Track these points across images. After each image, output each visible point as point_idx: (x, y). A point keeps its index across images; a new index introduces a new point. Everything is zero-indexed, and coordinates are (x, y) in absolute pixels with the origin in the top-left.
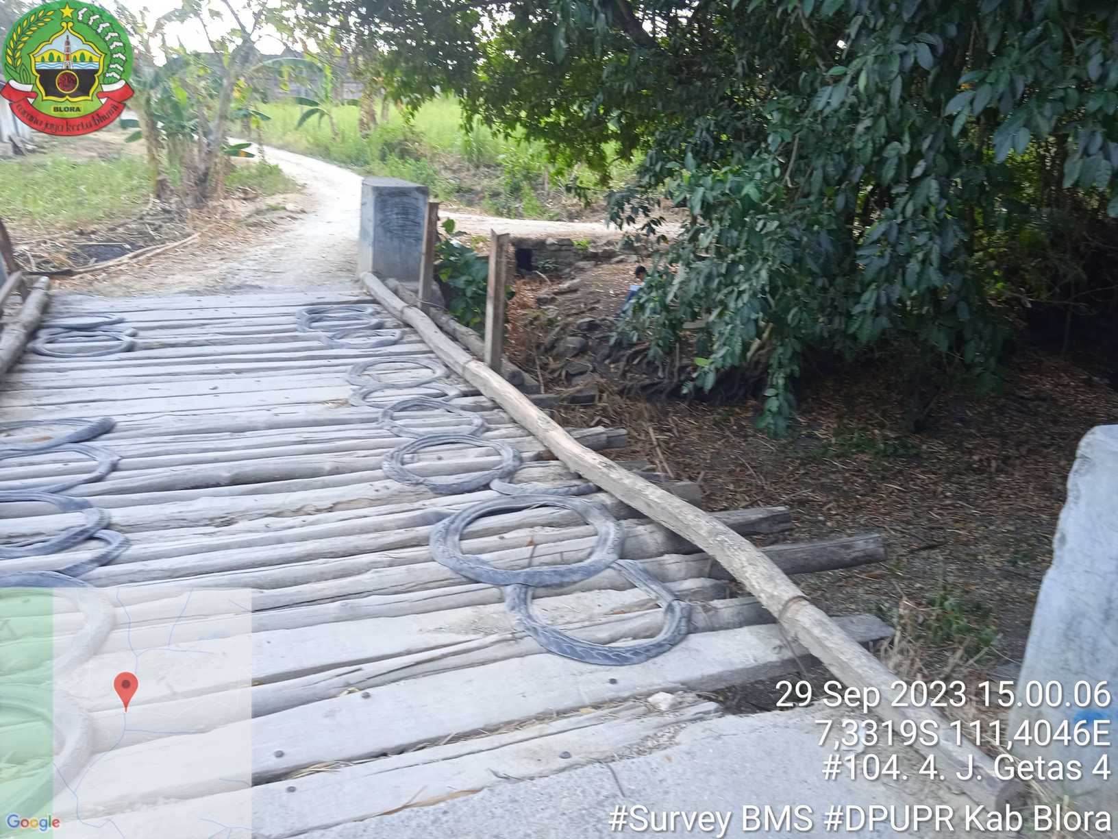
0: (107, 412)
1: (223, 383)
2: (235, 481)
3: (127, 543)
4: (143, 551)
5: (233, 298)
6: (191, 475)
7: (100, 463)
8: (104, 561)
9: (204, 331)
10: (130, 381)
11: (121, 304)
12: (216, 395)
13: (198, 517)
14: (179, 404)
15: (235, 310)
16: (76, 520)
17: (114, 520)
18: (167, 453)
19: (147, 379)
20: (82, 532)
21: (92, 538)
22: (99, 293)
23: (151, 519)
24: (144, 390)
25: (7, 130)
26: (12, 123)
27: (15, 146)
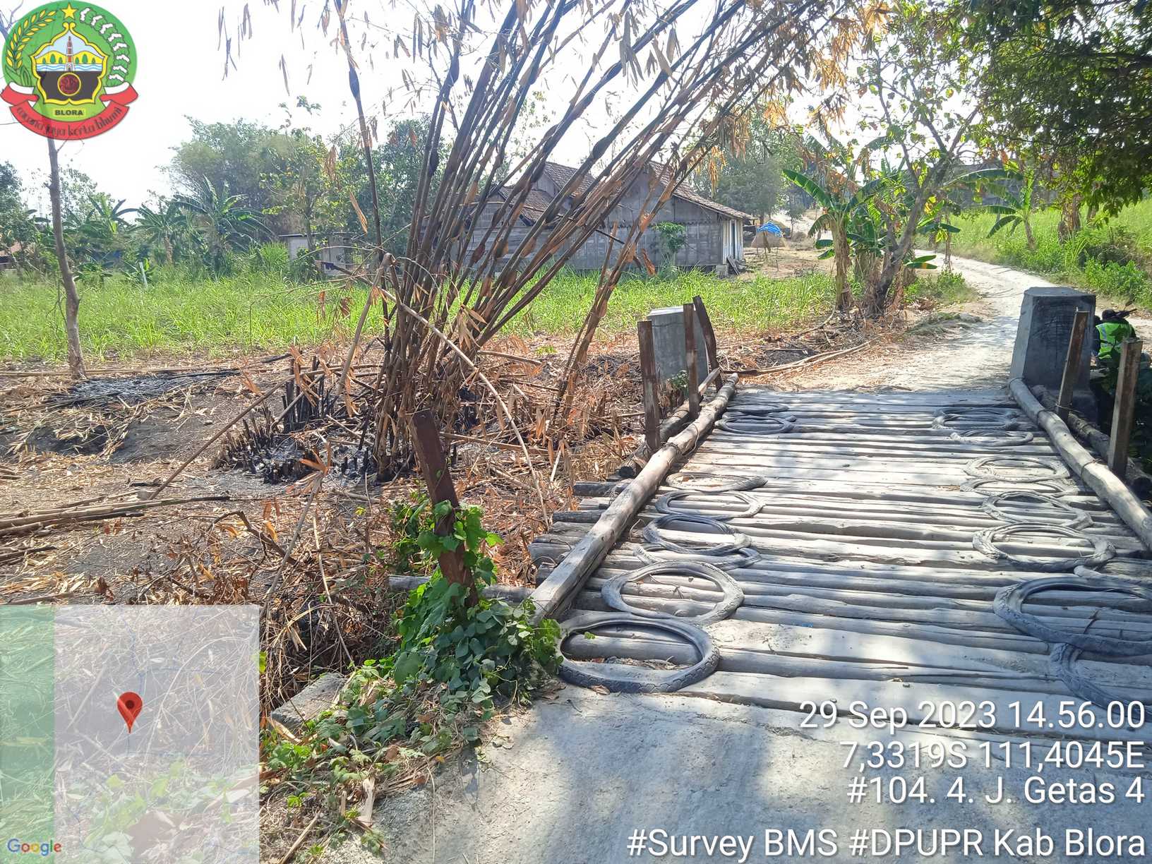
0: (761, 474)
1: (854, 463)
3: (759, 558)
4: (768, 564)
7: (752, 506)
8: (743, 565)
9: (849, 422)
12: (847, 471)
16: (728, 539)
17: (754, 544)
20: (732, 548)
21: (737, 552)
25: (726, 253)
26: (731, 248)
27: (730, 267)
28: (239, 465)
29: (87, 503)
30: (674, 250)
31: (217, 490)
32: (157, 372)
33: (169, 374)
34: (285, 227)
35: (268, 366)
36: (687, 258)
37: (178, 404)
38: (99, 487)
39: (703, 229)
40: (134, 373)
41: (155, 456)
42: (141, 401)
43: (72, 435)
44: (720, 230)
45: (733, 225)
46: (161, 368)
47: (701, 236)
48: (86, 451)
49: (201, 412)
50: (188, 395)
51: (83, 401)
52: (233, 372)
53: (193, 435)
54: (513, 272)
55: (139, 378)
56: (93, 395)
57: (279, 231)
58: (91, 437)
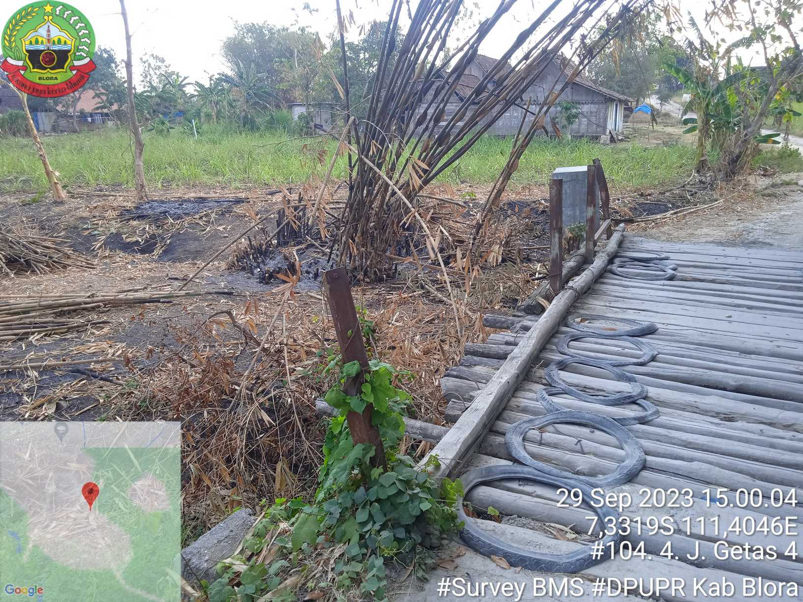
0: (653, 320)
1: (736, 314)
2: (738, 390)
3: (657, 413)
4: (668, 422)
5: (750, 251)
6: (705, 377)
7: (645, 353)
8: (643, 421)
9: (725, 273)
10: (669, 301)
11: (667, 246)
12: (730, 322)
13: (708, 409)
14: (702, 323)
15: (751, 260)
16: (626, 388)
17: (650, 395)
18: (690, 357)
19: (681, 302)
20: (630, 397)
21: (634, 403)
22: (651, 237)
23: (675, 401)
24: (678, 309)
25: (610, 126)
26: (614, 122)
27: (612, 137)
28: (244, 269)
29: (136, 291)
30: (570, 123)
31: (226, 287)
32: (195, 198)
33: (202, 200)
34: (292, 99)
35: (270, 197)
36: (579, 128)
37: (206, 222)
38: (147, 279)
39: (593, 108)
40: (180, 198)
41: (187, 258)
42: (182, 219)
43: (134, 239)
44: (607, 109)
45: (617, 105)
46: (199, 195)
47: (591, 112)
48: (143, 251)
49: (221, 228)
50: (213, 215)
51: (143, 216)
52: (246, 200)
53: (214, 245)
54: (448, 135)
55: (182, 201)
56: (150, 212)
57: (288, 100)
58: (146, 241)
